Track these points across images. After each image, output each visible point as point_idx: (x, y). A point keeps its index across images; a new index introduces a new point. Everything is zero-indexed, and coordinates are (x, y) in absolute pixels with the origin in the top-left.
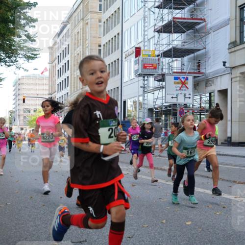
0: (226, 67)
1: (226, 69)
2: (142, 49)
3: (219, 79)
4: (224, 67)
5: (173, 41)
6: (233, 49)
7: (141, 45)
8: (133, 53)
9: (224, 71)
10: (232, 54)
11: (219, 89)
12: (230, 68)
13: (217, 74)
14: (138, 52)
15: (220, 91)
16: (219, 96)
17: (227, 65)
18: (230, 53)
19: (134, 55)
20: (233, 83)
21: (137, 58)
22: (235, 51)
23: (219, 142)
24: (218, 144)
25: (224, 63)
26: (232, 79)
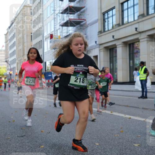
0: (97, 44)
2: (54, 35)
3: (93, 50)
4: (95, 44)
5: (69, 30)
6: (100, 35)
7: (53, 33)
8: (49, 37)
9: (96, 46)
10: (100, 37)
12: (99, 44)
13: (93, 47)
14: (51, 36)
15: (94, 57)
16: (94, 59)
17: (97, 43)
18: (99, 37)
19: (50, 38)
20: (101, 52)
21: (51, 40)
22: (101, 36)
25: (96, 42)
26: (100, 50)
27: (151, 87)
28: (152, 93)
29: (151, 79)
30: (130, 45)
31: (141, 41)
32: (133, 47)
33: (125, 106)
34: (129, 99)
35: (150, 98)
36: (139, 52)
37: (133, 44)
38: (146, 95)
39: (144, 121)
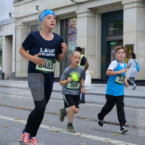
0: (11, 18)
1: (11, 19)
3: (6, 26)
4: (10, 17)
6: (17, 4)
9: (10, 21)
11: (6, 35)
12: (15, 18)
13: (5, 22)
15: (6, 37)
16: (6, 40)
17: (13, 16)
18: (15, 6)
20: (17, 31)
23: (5, 77)
24: (5, 78)
25: (10, 14)
26: (16, 27)
27: (90, 86)
28: (92, 95)
29: (91, 74)
30: (62, 22)
31: (78, 16)
32: (67, 25)
33: (52, 113)
34: (58, 102)
35: (89, 103)
36: (76, 33)
37: (67, 20)
38: (83, 97)
39: (78, 135)
